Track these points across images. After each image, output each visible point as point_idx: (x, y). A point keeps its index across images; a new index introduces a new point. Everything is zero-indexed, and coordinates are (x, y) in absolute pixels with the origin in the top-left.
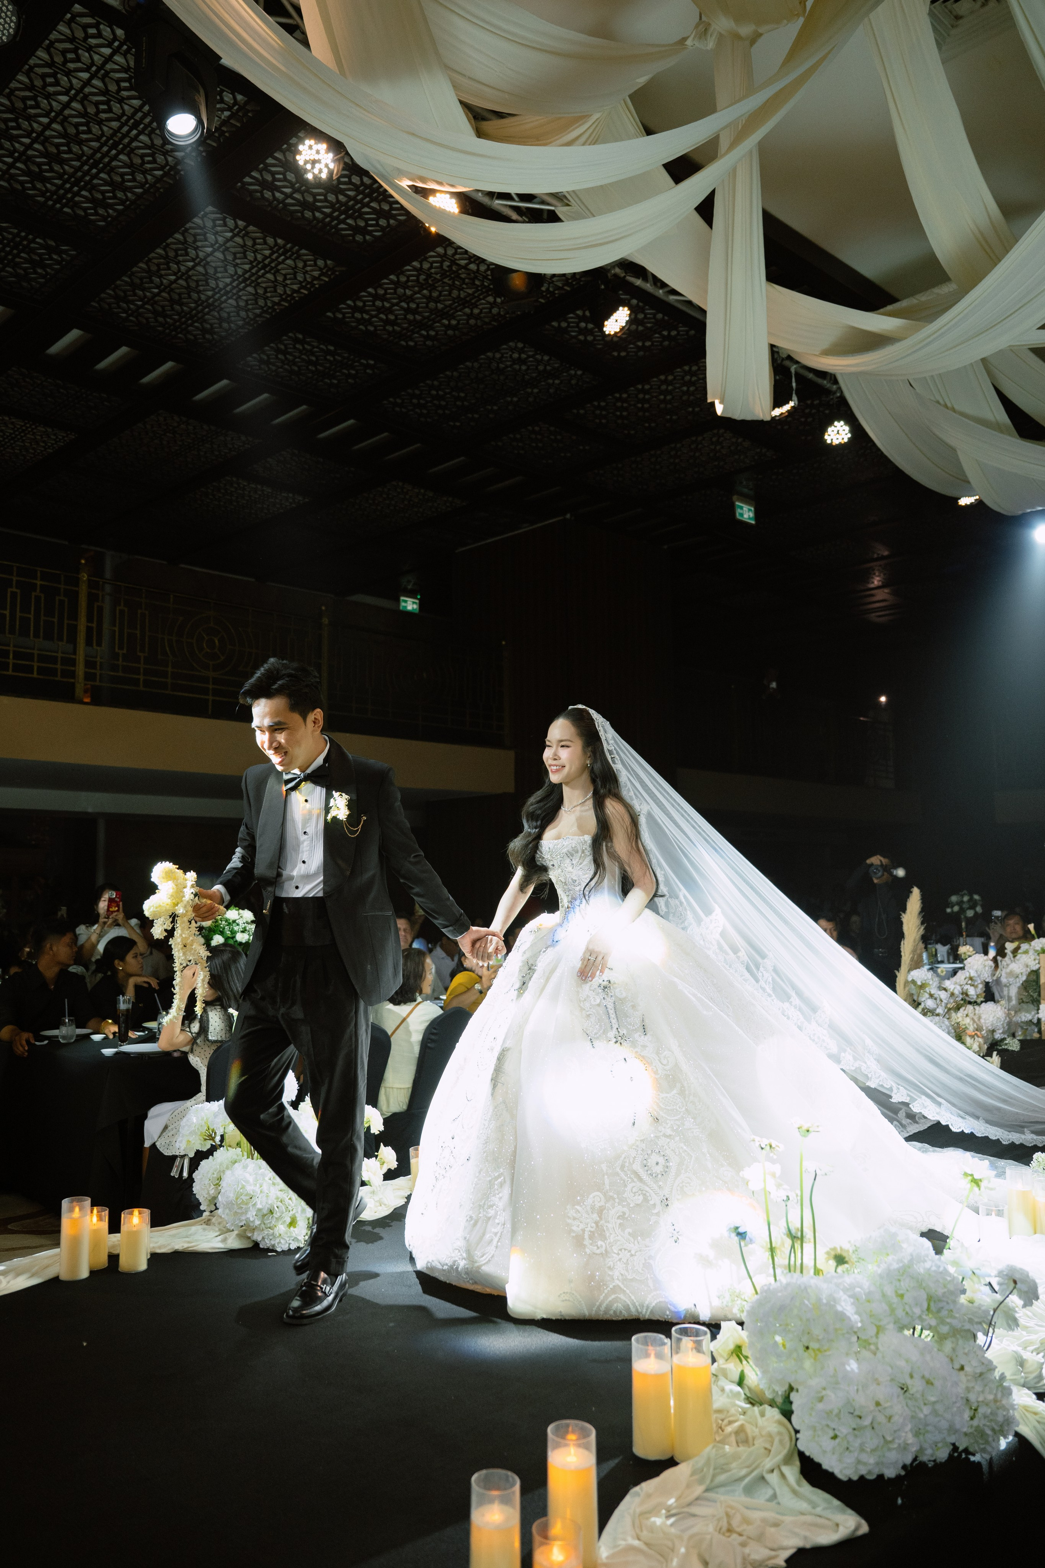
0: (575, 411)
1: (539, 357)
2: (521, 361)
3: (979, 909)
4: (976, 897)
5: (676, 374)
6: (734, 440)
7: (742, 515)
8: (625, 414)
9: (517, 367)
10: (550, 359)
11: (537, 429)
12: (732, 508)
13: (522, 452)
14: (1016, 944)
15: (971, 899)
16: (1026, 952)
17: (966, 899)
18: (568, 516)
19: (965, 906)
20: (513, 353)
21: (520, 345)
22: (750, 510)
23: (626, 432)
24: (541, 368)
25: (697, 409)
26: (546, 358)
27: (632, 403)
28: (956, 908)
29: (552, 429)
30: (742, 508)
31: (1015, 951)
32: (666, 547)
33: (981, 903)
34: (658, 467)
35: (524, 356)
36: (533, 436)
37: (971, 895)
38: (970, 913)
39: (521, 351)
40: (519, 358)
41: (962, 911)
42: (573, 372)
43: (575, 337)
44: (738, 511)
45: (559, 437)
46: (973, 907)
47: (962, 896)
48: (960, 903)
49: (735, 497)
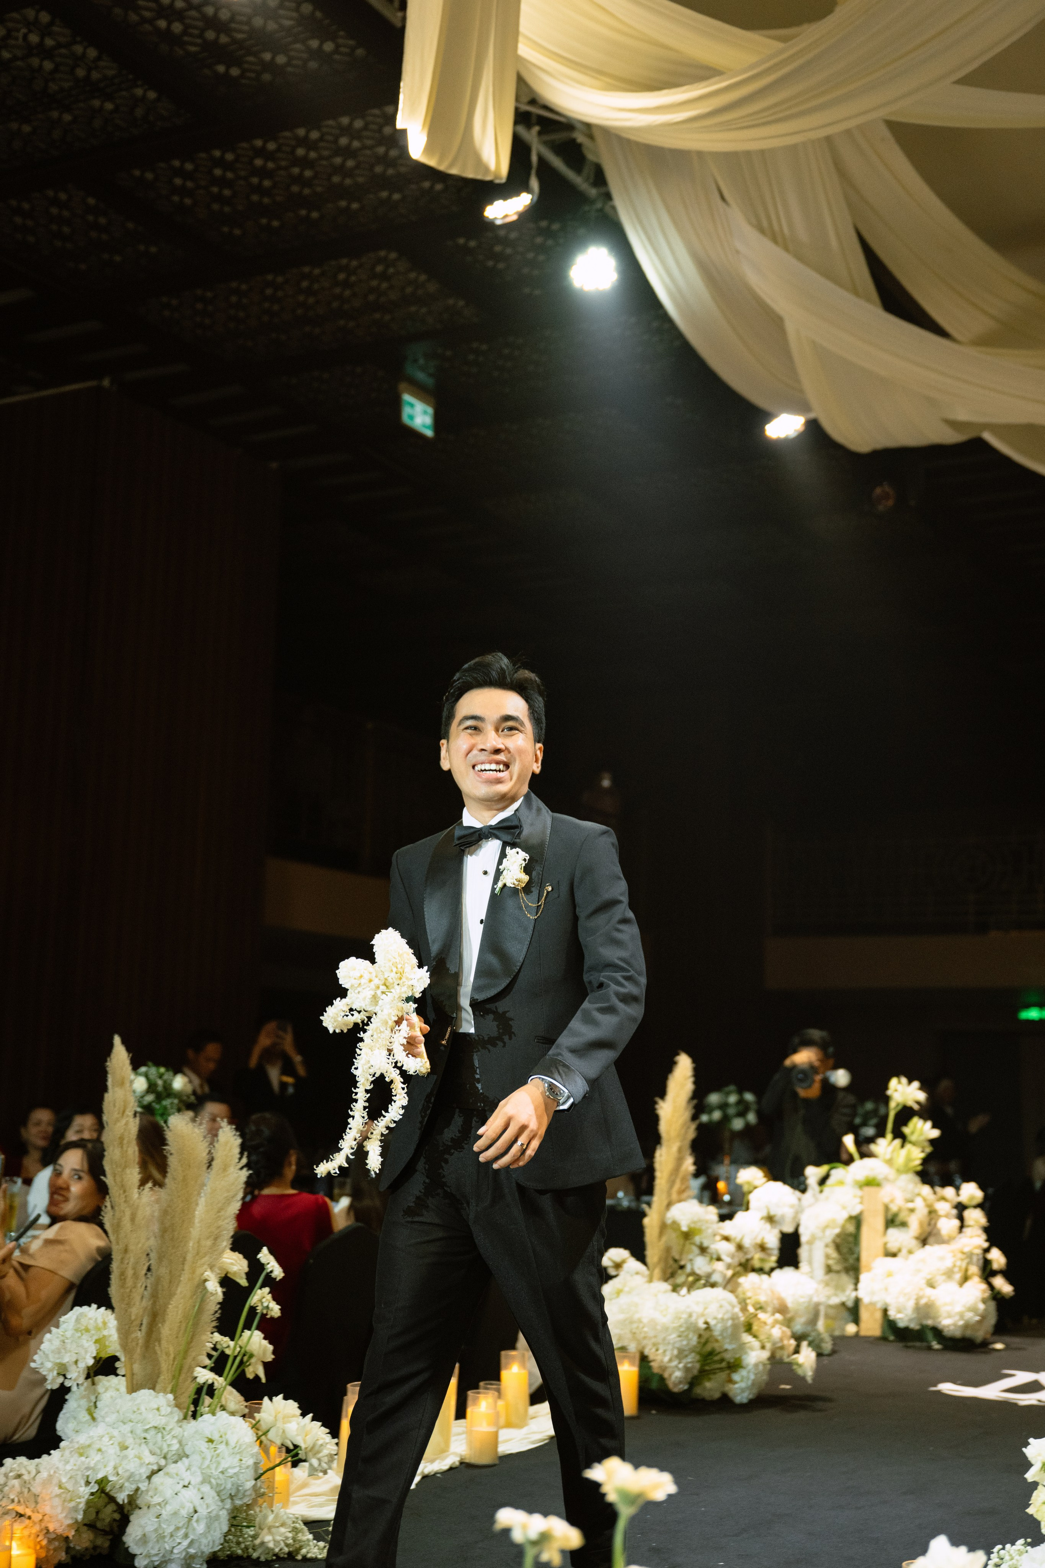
0: (137, 173)
1: (78, 49)
2: (47, 54)
3: (752, 1117)
4: (749, 1097)
5: (325, 130)
6: (413, 275)
7: (411, 417)
8: (227, 192)
9: (35, 62)
10: (99, 58)
11: (63, 196)
12: (396, 406)
13: (31, 239)
14: (824, 1169)
15: (741, 1102)
16: (841, 1183)
17: (733, 1099)
18: (106, 383)
19: (731, 1111)
20: (30, 31)
21: (45, 17)
22: (425, 413)
23: (226, 229)
24: (81, 73)
25: (355, 206)
26: (92, 53)
27: (243, 173)
28: (717, 1115)
29: (91, 201)
30: (412, 406)
31: (823, 1181)
32: (274, 465)
33: (754, 1107)
34: (276, 307)
35: (49, 42)
36: (54, 211)
37: (740, 1092)
38: (738, 1124)
39: (45, 32)
40: (41, 44)
41: (726, 1119)
42: (139, 92)
43: (151, 21)
44: (406, 411)
45: (102, 220)
46: (742, 1114)
47: (728, 1094)
48: (723, 1106)
49: (402, 386)
